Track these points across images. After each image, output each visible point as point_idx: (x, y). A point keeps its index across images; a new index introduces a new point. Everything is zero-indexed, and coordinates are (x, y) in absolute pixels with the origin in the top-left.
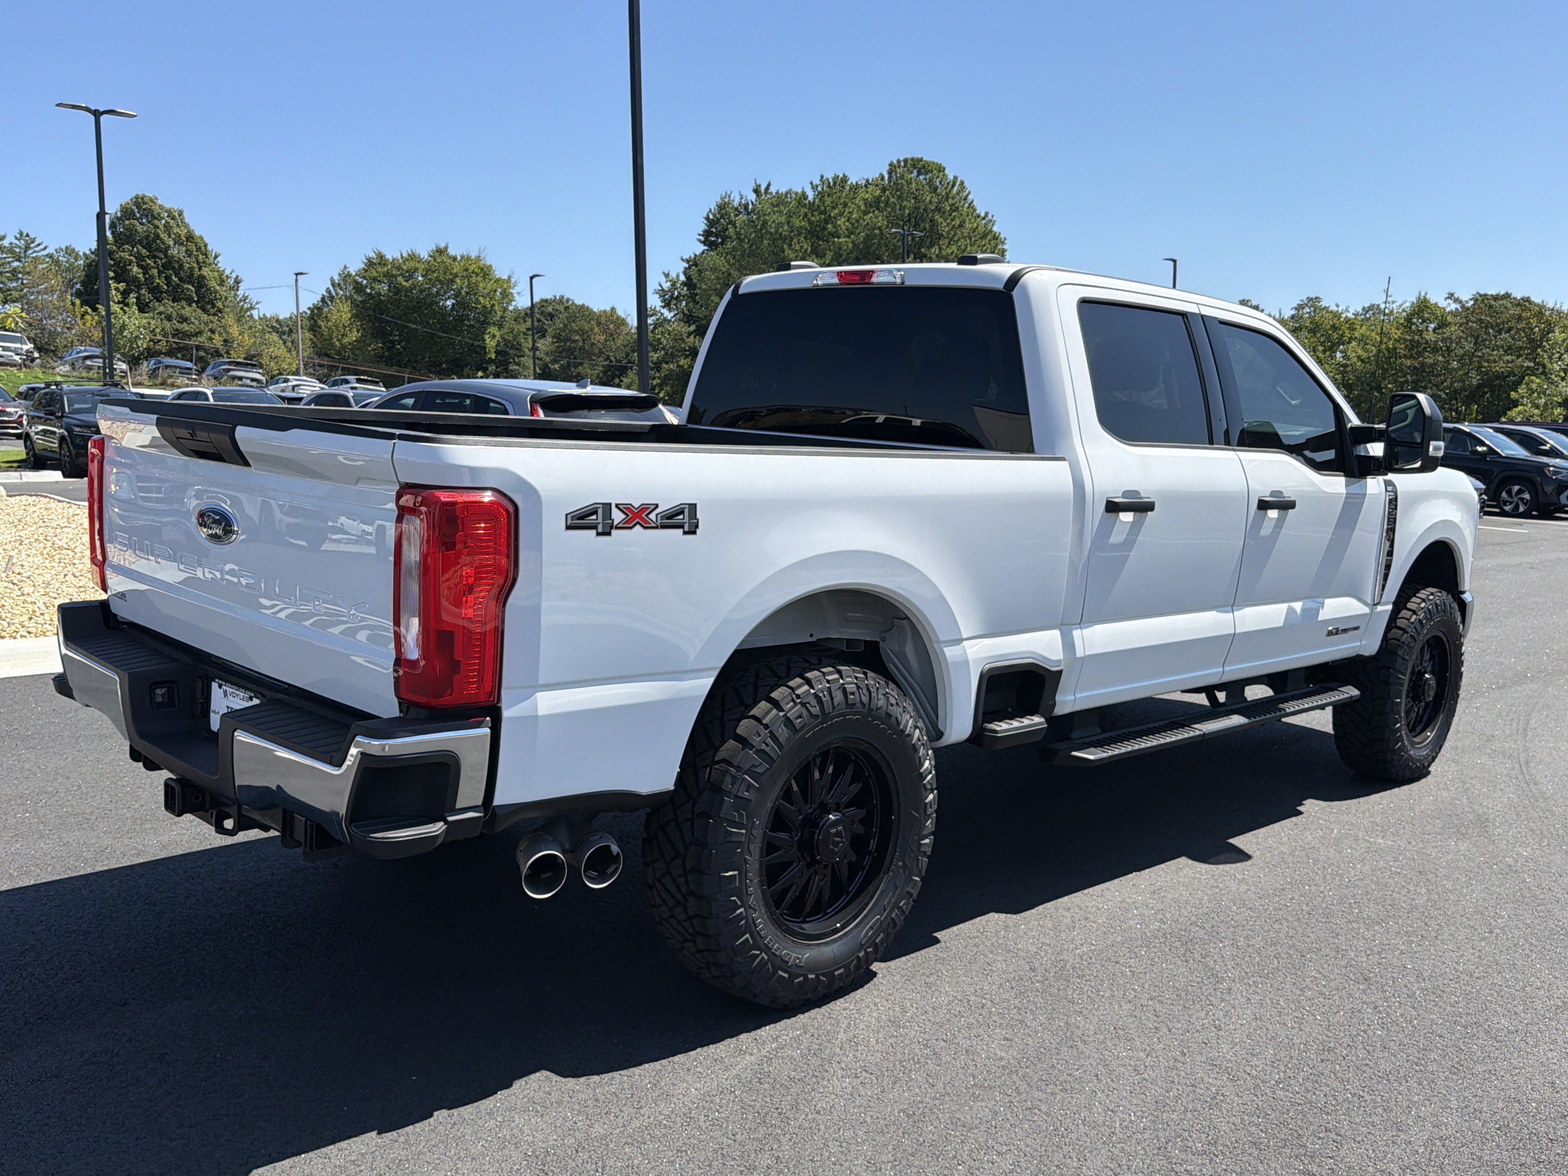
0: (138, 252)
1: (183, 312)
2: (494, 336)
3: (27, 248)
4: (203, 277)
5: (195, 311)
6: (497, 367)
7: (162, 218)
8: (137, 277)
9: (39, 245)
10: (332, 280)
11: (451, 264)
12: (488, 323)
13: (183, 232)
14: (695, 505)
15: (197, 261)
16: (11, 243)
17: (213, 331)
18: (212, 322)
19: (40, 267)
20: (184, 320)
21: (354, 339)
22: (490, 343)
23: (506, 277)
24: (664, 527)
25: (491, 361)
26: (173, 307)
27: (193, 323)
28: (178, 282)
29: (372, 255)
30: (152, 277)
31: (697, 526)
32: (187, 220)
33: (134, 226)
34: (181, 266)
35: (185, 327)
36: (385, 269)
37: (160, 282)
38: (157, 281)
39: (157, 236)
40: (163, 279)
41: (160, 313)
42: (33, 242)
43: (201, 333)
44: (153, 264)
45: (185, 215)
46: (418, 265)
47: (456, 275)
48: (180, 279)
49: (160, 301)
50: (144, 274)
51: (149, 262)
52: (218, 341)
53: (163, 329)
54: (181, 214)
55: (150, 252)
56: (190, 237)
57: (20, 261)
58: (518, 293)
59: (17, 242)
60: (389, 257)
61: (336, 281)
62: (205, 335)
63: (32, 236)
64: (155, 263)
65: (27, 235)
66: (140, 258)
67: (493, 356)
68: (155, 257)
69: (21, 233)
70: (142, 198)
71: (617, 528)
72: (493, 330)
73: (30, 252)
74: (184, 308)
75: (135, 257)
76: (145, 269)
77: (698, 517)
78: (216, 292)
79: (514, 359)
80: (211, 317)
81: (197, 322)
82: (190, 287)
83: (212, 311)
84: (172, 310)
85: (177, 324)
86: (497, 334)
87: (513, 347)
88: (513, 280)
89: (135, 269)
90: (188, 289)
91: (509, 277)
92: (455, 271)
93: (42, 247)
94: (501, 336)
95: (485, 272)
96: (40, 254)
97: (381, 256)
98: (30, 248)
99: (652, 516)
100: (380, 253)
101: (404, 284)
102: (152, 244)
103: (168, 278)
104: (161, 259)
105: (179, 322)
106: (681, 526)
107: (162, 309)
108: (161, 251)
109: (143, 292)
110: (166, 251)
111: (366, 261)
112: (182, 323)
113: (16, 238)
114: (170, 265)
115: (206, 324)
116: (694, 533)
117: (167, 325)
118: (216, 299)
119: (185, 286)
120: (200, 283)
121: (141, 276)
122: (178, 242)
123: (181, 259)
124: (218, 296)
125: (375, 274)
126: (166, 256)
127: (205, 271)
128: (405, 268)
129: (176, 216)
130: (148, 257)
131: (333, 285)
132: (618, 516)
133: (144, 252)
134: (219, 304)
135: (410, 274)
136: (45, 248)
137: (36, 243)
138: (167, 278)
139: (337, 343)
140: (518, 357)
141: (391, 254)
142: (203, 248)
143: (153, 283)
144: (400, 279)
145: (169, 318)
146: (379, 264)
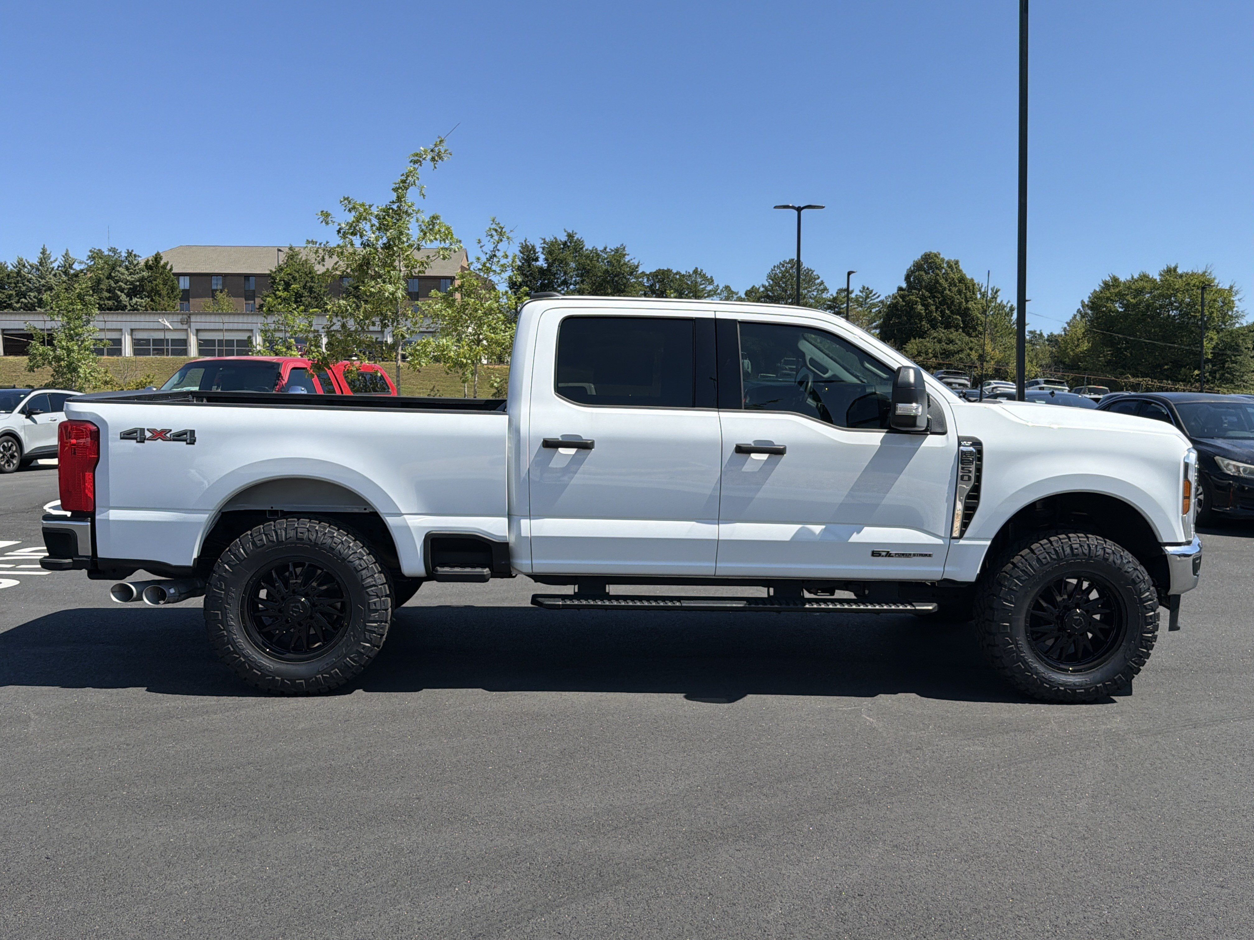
0: (923, 295)
1: (951, 336)
2: (1212, 339)
3: (867, 297)
4: (969, 309)
5: (960, 335)
6: (1213, 366)
7: (943, 268)
8: (920, 313)
9: (875, 295)
10: (1082, 302)
11: (1173, 281)
12: (1208, 329)
13: (956, 276)
14: (194, 431)
15: (966, 297)
16: (856, 295)
17: (971, 349)
18: (971, 342)
19: (874, 310)
20: (951, 341)
21: (1085, 348)
22: (1208, 347)
23: (1227, 288)
24: (174, 440)
25: (1208, 361)
26: (944, 333)
27: (957, 344)
28: (949, 314)
29: (1108, 279)
30: (931, 312)
31: (195, 441)
32: (961, 267)
33: (921, 276)
34: (953, 302)
35: (951, 347)
36: (1117, 290)
37: (937, 315)
38: (935, 314)
39: (937, 282)
40: (939, 313)
41: (934, 338)
42: (871, 293)
43: (962, 351)
44: (932, 302)
45: (960, 264)
46: (1145, 284)
47: (1177, 290)
48: (952, 312)
49: (935, 329)
50: (926, 310)
51: (930, 301)
52: (974, 355)
53: (934, 349)
54: (957, 263)
55: (931, 293)
56: (962, 279)
57: (862, 307)
58: (1239, 300)
59: (861, 294)
60: (1122, 279)
61: (1086, 303)
62: (965, 352)
63: (871, 289)
64: (934, 301)
65: (868, 289)
66: (923, 298)
67: (1210, 357)
68: (934, 297)
69: (864, 288)
70: (929, 255)
71: (148, 439)
72: (1212, 334)
73: (868, 300)
74: (952, 333)
75: (920, 298)
76: (926, 306)
77: (196, 436)
78: (978, 318)
79: (1231, 358)
80: (971, 339)
81: (959, 343)
82: (958, 317)
83: (974, 334)
84: (942, 335)
85: (945, 345)
86: (1215, 337)
87: (1231, 348)
88: (1234, 289)
89: (920, 307)
90: (956, 319)
91: (1231, 287)
92: (1177, 287)
93: (876, 296)
94: (1219, 339)
95: (1205, 285)
96: (875, 301)
97: (1115, 280)
98: (869, 298)
99: (168, 435)
100: (1114, 277)
101: (1132, 300)
102: (933, 288)
103: (943, 312)
104: (939, 298)
105: (946, 343)
106: (185, 440)
107: (935, 335)
108: (939, 292)
109: (923, 323)
110: (943, 292)
111: (1102, 285)
112: (948, 344)
113: (861, 291)
114: (946, 302)
115: (967, 344)
116: (193, 444)
117: (938, 347)
118: (977, 325)
119: (955, 316)
120: (965, 313)
121: (923, 312)
122: (952, 284)
123: (953, 297)
124: (979, 322)
125: (1109, 295)
126: (942, 296)
127: (971, 305)
128: (1133, 287)
129: (954, 266)
130: (929, 297)
131: (1083, 307)
132: (148, 434)
133: (927, 294)
134: (980, 329)
135: (1139, 292)
136: (879, 296)
137: (873, 293)
138: (941, 312)
139: (1071, 353)
140: (1235, 356)
141: (1123, 278)
142: (971, 288)
143: (931, 316)
144: (1129, 297)
145: (940, 341)
146: (1113, 286)
